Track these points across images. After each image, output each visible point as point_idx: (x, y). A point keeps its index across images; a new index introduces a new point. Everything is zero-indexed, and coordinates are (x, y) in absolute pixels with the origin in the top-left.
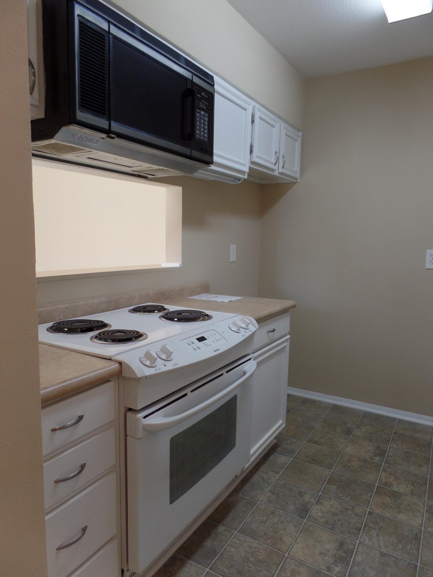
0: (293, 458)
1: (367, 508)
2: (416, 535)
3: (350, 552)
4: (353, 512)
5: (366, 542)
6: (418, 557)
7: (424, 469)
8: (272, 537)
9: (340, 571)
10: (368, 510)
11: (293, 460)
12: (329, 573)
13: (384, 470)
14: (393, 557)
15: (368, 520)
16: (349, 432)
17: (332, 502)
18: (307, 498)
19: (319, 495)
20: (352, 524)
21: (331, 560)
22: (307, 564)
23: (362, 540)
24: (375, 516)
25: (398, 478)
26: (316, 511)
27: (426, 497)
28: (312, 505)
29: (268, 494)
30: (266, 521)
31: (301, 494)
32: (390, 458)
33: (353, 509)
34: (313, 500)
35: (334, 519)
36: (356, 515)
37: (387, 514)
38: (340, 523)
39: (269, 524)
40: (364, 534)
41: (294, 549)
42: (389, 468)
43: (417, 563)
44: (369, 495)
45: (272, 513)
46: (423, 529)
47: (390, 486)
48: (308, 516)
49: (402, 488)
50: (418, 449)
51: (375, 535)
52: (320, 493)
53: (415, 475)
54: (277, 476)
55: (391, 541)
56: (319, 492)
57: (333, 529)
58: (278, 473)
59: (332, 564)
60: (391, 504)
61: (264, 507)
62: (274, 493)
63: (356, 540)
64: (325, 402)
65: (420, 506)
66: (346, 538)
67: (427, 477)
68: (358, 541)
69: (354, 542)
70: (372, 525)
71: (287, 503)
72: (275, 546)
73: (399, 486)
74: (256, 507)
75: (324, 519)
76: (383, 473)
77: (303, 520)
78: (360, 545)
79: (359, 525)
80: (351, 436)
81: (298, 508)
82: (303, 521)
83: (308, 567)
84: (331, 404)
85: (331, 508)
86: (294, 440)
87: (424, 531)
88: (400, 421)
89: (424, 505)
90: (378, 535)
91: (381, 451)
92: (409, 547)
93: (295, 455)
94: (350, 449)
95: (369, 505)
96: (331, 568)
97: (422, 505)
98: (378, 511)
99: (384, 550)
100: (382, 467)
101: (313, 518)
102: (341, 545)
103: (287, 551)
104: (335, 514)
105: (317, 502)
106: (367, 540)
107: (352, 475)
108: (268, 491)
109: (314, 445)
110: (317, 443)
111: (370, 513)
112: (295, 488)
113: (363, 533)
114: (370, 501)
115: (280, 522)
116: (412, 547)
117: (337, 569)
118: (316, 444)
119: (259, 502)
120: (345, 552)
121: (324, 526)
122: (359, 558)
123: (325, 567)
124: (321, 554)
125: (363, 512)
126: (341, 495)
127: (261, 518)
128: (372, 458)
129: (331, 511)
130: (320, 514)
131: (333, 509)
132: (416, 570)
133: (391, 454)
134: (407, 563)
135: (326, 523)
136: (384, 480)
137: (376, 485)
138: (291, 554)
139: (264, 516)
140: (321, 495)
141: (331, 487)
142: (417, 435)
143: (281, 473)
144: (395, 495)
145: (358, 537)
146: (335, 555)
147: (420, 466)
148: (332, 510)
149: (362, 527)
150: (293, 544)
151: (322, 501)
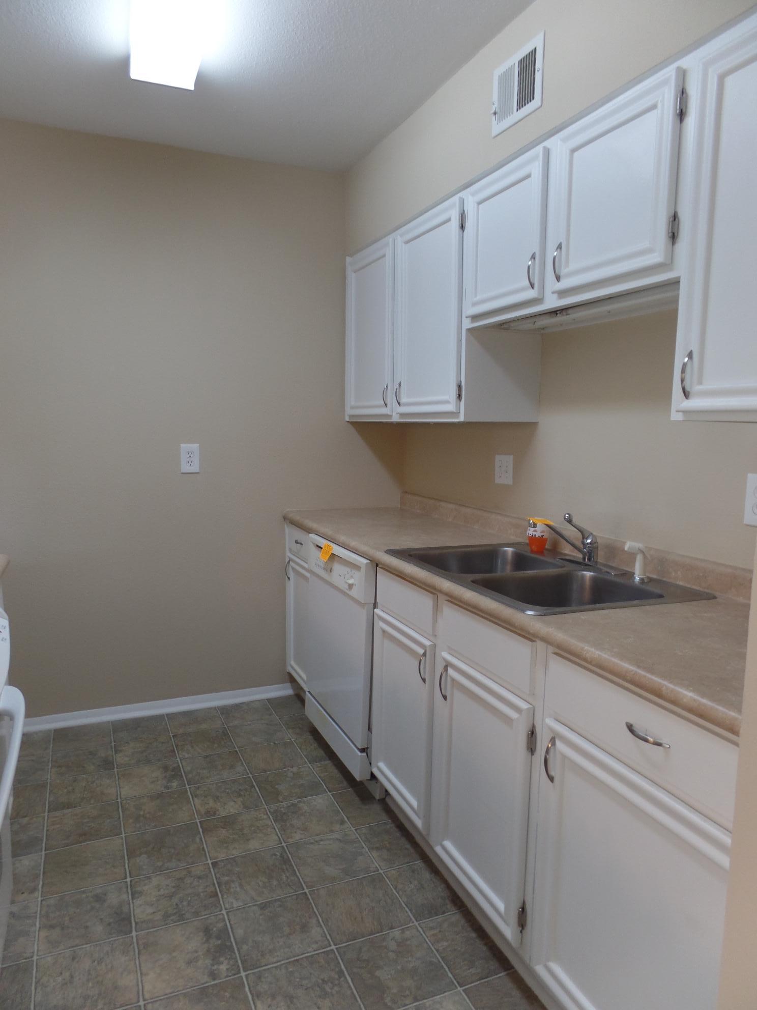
0: (45, 851)
1: (207, 860)
2: (282, 856)
3: (223, 934)
4: (192, 877)
5: (235, 906)
6: (300, 882)
7: (239, 769)
8: (100, 994)
9: (228, 967)
10: (209, 862)
11: (46, 854)
12: (216, 982)
13: (195, 796)
14: (276, 901)
15: (218, 875)
16: (108, 764)
17: (155, 881)
18: (113, 899)
19: (129, 883)
20: (202, 894)
21: (208, 962)
22: (181, 992)
23: (227, 906)
24: (223, 864)
25: (217, 797)
26: (141, 910)
27: (264, 803)
28: (129, 904)
29: (43, 933)
30: (72, 977)
31: (100, 899)
32: (190, 776)
33: (190, 872)
34: (124, 896)
35: (175, 903)
36: (199, 878)
37: (236, 853)
38: (185, 903)
39: (80, 979)
40: (225, 896)
41: (147, 987)
42: (198, 788)
43: (304, 889)
44: (198, 840)
45: (73, 959)
46: (284, 844)
47: (215, 814)
48: (134, 925)
49: (231, 808)
50: (216, 745)
51: (238, 889)
52: (128, 879)
53: (234, 781)
54: (38, 895)
55: (261, 883)
56: (126, 878)
57: (181, 917)
58: (33, 890)
59: (212, 965)
60: (231, 837)
61: (49, 959)
62: (52, 927)
63: (221, 911)
64: (36, 733)
65: (263, 819)
66: (207, 918)
67: (249, 777)
68: (224, 912)
69: (221, 916)
70: (226, 878)
71: (87, 927)
72: (115, 1005)
73: (225, 807)
74: (37, 968)
75: (159, 913)
76: (196, 800)
77: (130, 935)
78: (230, 914)
79: (213, 889)
80: (115, 770)
81: (109, 924)
82: (132, 937)
83: (185, 995)
84: (50, 731)
85: (159, 890)
86: (25, 820)
87: (286, 846)
88: (171, 716)
89: (267, 814)
90: (241, 886)
91: (172, 771)
92: (284, 878)
93: (44, 845)
94: (127, 790)
95: (205, 854)
96: (216, 972)
97: (265, 817)
98: (221, 856)
99: (261, 900)
100: (189, 793)
101: (142, 922)
102: (207, 931)
103: (139, 997)
104: (171, 897)
105: (133, 895)
106: (234, 901)
107: (155, 826)
108: (40, 928)
109: (66, 811)
110: (69, 806)
111: (215, 864)
112: (84, 896)
113: (222, 896)
114: (203, 848)
115: (96, 963)
116: (288, 875)
117: (223, 967)
118: (68, 808)
119: (35, 958)
120: (218, 938)
121: (166, 922)
122: (240, 932)
123: (206, 977)
124: (189, 963)
125: (205, 869)
126: (160, 864)
127: (60, 979)
128: (167, 787)
129: (163, 895)
130: (150, 910)
131: (162, 890)
132: (308, 898)
133: (188, 768)
134: (294, 897)
135: (166, 916)
136: (203, 810)
137: (198, 821)
138: (147, 996)
139: (61, 973)
140: (131, 881)
141: (138, 861)
142: (204, 726)
143: (40, 886)
144: (228, 822)
145: (221, 905)
146: (208, 950)
147: (232, 767)
148: (162, 892)
149: (216, 889)
150: (142, 981)
151: (139, 889)
